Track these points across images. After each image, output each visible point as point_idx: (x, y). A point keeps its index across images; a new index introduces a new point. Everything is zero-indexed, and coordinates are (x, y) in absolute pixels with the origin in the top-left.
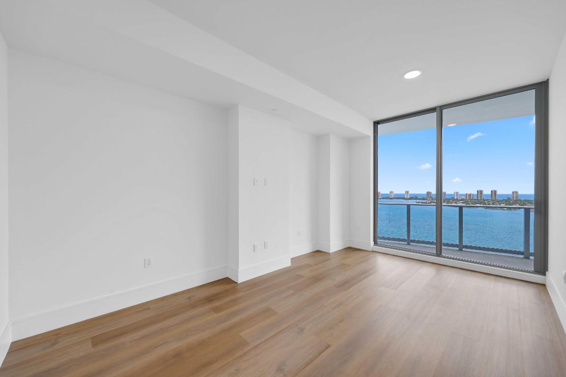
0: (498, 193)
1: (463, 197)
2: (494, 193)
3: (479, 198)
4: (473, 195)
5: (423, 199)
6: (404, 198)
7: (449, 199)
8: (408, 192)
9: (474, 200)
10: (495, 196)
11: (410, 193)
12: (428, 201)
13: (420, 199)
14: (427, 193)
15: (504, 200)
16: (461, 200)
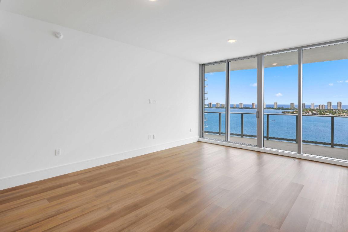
0: (342, 104)
1: (318, 108)
2: (340, 104)
3: (329, 108)
4: (324, 105)
5: (288, 109)
6: (273, 108)
7: (307, 109)
8: (276, 103)
9: (325, 109)
10: (340, 107)
11: (278, 104)
12: (291, 111)
13: (285, 109)
14: (291, 104)
15: (346, 110)
16: (316, 110)
